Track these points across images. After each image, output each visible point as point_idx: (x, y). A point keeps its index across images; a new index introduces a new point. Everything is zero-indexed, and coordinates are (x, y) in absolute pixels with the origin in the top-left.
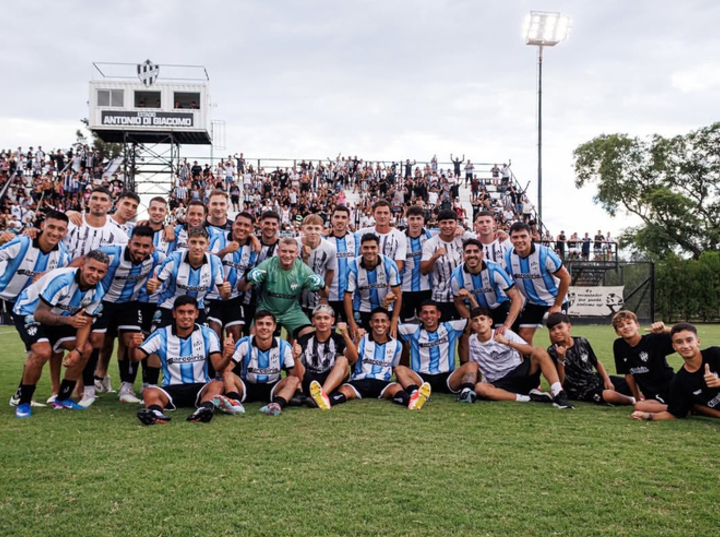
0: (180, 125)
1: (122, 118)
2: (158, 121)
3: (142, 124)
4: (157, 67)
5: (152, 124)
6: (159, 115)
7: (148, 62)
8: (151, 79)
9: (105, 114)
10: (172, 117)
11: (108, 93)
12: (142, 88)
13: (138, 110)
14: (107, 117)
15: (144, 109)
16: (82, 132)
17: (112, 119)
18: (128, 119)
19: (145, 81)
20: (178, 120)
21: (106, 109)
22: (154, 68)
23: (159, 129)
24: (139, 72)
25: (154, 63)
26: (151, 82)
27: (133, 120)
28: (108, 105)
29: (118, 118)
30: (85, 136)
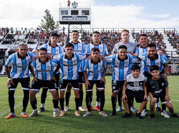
0: (84, 20)
1: (68, 18)
2: (78, 18)
3: (73, 19)
4: (77, 3)
5: (76, 19)
6: (78, 17)
7: (75, 2)
8: (76, 7)
9: (63, 17)
10: (81, 17)
11: (64, 11)
12: (73, 9)
13: (72, 15)
14: (64, 18)
15: (74, 15)
16: (43, 20)
17: (65, 18)
18: (69, 18)
19: (74, 8)
20: (83, 18)
21: (64, 15)
22: (76, 4)
23: (78, 21)
24: (72, 5)
25: (76, 2)
26: (76, 8)
27: (71, 18)
28: (64, 14)
29: (67, 18)
30: (44, 21)
